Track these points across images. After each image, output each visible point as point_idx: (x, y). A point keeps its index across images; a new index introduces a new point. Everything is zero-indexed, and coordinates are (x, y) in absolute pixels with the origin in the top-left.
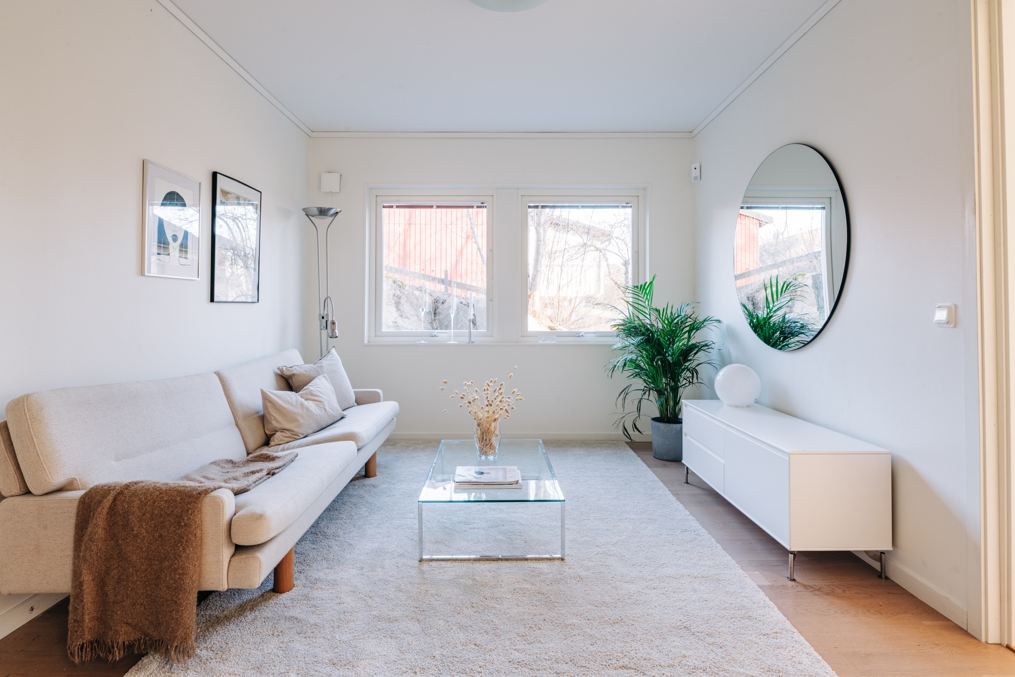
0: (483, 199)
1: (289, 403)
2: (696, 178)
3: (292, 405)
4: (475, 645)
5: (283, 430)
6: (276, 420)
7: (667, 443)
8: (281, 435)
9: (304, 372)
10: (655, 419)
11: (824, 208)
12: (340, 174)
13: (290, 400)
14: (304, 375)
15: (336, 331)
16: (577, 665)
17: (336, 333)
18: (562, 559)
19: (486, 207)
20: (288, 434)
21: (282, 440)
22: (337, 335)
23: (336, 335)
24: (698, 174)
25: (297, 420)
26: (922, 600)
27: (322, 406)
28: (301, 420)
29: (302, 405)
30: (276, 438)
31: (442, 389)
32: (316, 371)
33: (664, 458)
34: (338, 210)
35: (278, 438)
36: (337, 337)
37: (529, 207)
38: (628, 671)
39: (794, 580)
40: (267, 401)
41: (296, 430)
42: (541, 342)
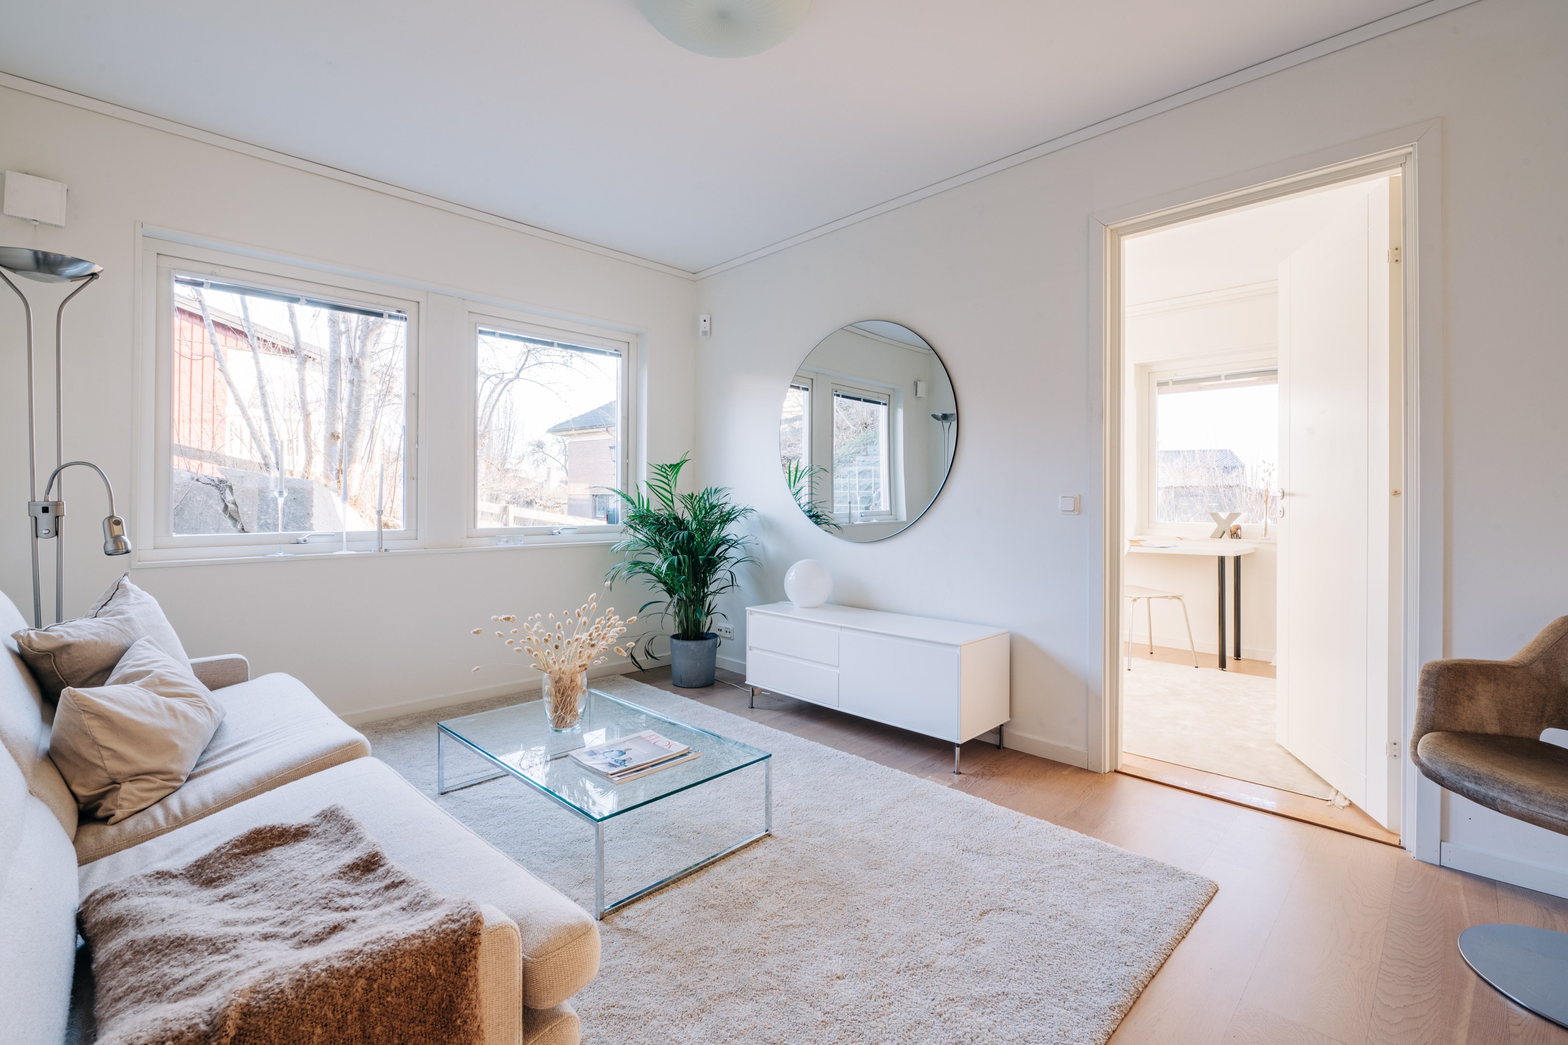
0: (401, 305)
1: (143, 710)
2: (705, 333)
3: (151, 714)
4: (838, 978)
5: (136, 776)
6: (116, 755)
7: (698, 665)
8: (137, 789)
9: (93, 637)
10: (675, 637)
11: (807, 389)
12: (66, 186)
13: (143, 704)
14: (96, 643)
15: (125, 538)
16: (951, 935)
17: (126, 544)
18: (769, 835)
19: (406, 319)
20: (158, 781)
21: (143, 800)
22: (130, 547)
23: (126, 548)
24: (708, 329)
25: (173, 747)
26: (1041, 756)
27: (202, 705)
28: (181, 744)
29: (171, 710)
30: (123, 799)
31: (477, 633)
32: (121, 630)
33: (694, 685)
34: (96, 269)
35: (133, 798)
36: (128, 552)
37: (481, 332)
38: (990, 915)
39: (960, 773)
40: (87, 716)
41: (174, 767)
42: (502, 545)
